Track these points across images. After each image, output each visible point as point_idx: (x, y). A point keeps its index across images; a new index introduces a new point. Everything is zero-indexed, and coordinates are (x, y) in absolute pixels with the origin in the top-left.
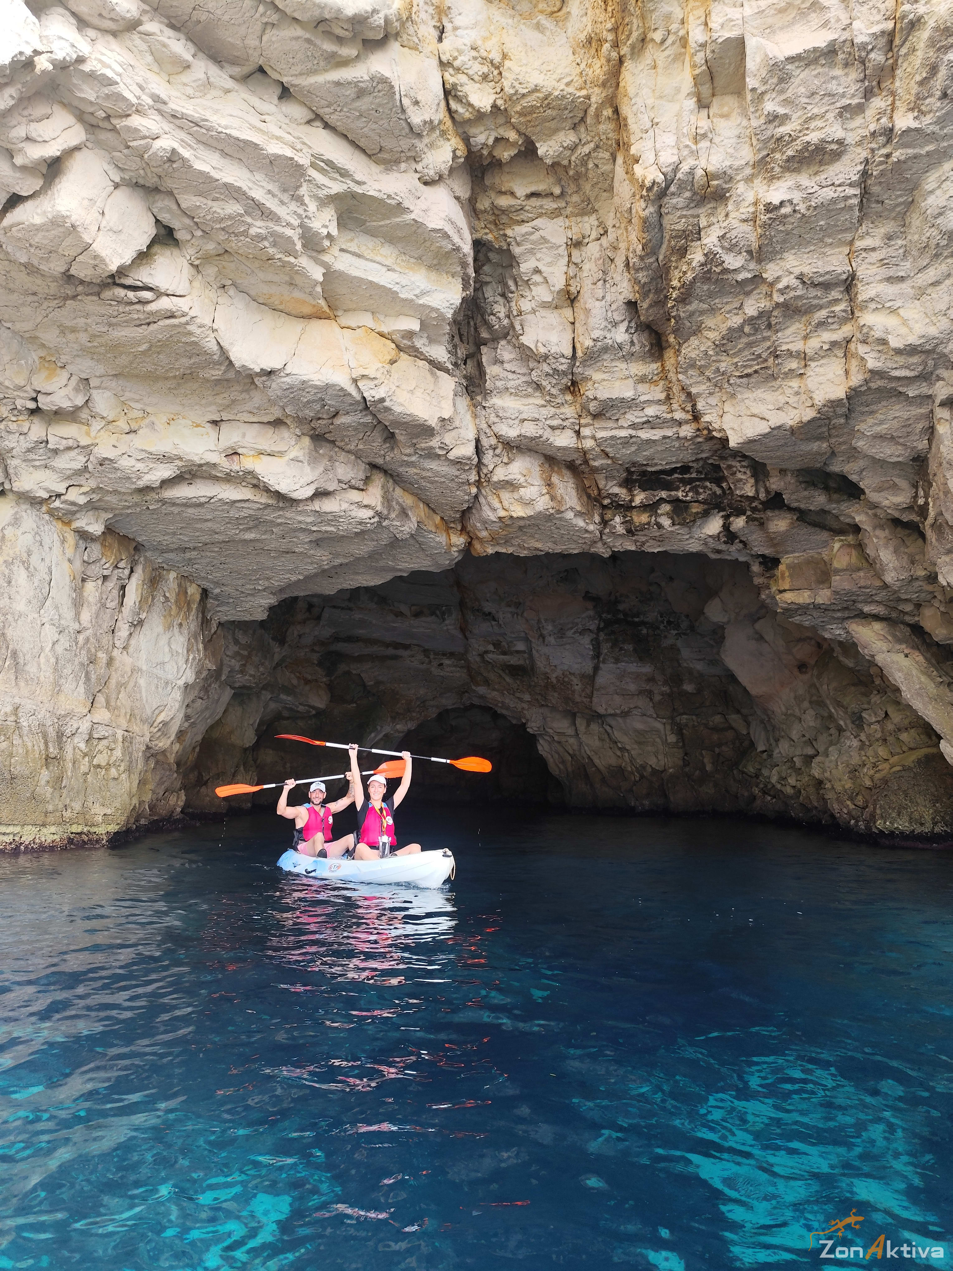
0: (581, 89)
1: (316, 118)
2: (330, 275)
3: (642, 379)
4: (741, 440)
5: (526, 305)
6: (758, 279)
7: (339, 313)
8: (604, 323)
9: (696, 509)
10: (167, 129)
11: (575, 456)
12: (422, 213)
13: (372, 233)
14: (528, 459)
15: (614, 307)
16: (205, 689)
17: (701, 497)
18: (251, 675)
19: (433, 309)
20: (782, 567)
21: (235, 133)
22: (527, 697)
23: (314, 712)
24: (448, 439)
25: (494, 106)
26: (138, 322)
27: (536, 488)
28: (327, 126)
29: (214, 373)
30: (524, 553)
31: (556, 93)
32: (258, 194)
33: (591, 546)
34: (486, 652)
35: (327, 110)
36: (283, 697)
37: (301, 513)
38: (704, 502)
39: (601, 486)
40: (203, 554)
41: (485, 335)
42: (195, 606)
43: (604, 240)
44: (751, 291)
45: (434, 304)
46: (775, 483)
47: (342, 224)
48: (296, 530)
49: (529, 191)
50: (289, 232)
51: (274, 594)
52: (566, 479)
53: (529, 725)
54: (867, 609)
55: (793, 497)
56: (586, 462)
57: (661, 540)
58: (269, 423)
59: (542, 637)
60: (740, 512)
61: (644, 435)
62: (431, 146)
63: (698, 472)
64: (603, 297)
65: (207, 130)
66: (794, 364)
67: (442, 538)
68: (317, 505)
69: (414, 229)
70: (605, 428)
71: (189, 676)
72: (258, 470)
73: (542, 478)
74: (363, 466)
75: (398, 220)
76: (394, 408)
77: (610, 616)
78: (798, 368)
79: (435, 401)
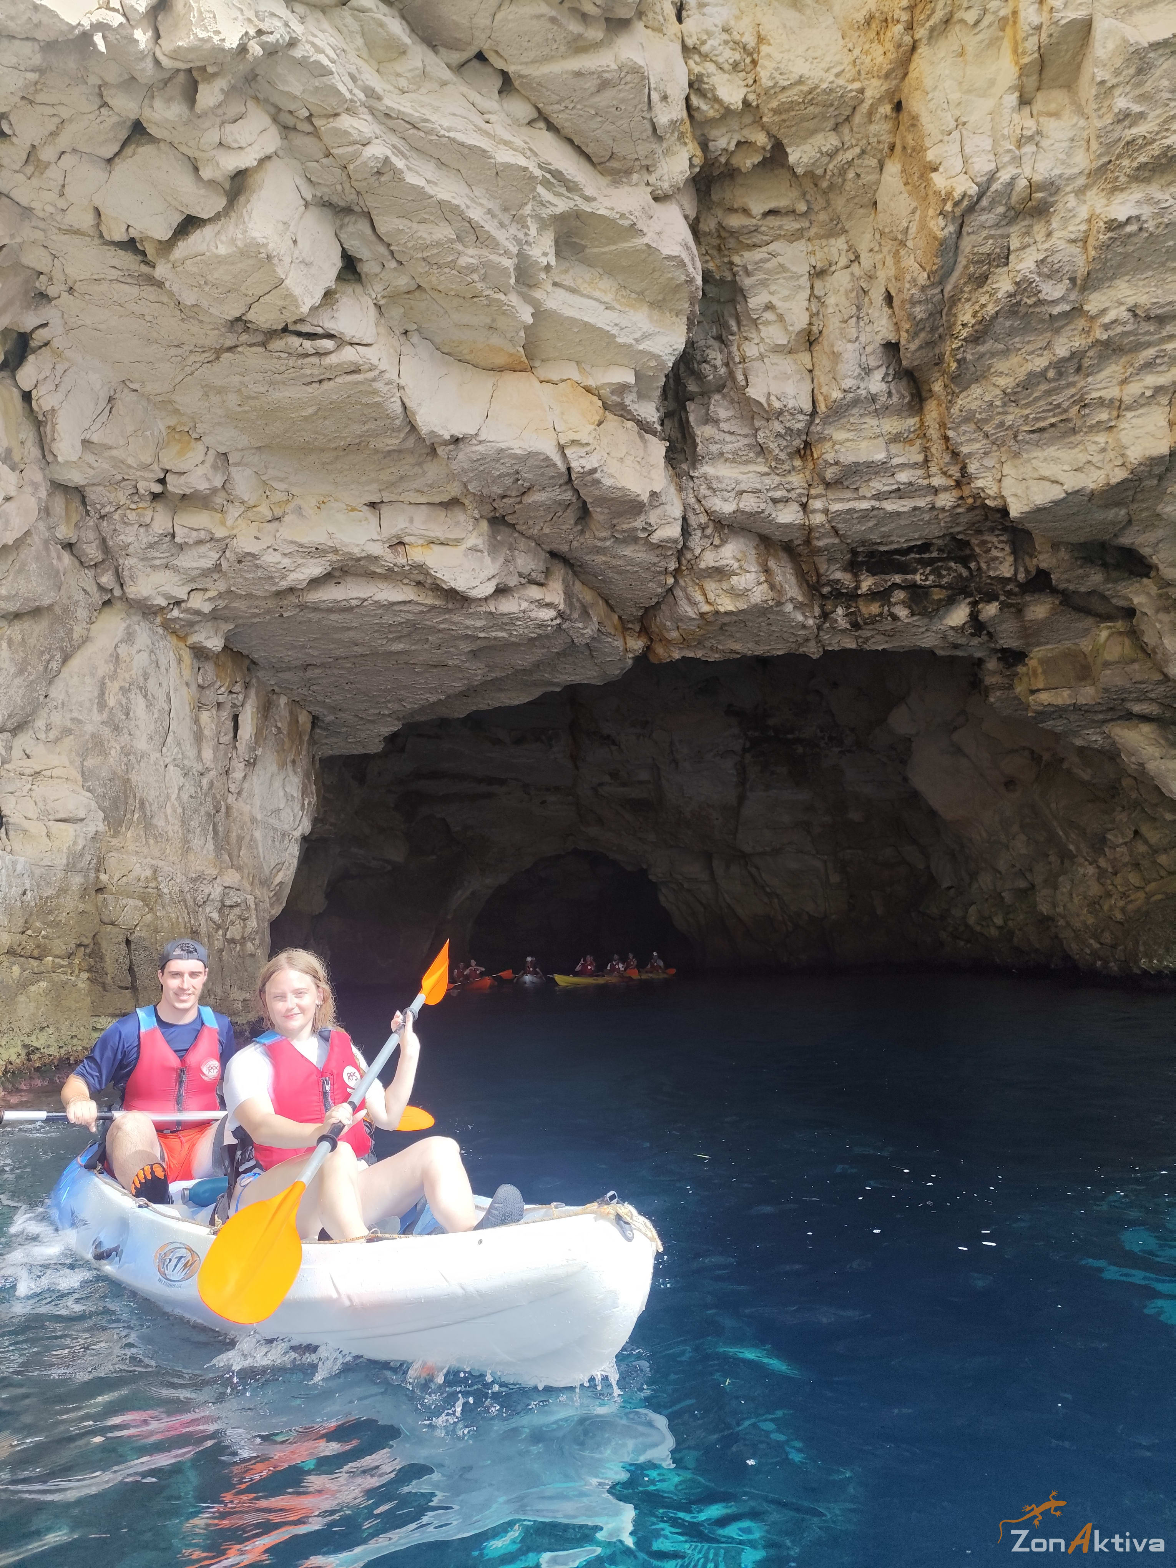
0: (854, 80)
1: (540, 118)
2: (539, 315)
3: (896, 438)
4: (1026, 509)
5: (751, 350)
6: (1078, 311)
7: (537, 364)
8: (858, 370)
9: (938, 595)
10: (378, 132)
12: (656, 237)
13: (589, 263)
14: (742, 540)
15: (869, 349)
17: (944, 581)
19: (653, 356)
20: (1033, 663)
21: (460, 137)
22: (651, 837)
23: (389, 868)
25: (746, 103)
26: (309, 380)
27: (753, 575)
28: (551, 127)
29: (389, 441)
30: (715, 657)
31: (823, 86)
32: (476, 214)
33: (800, 645)
34: (601, 784)
35: (556, 107)
36: (353, 850)
37: (473, 614)
38: (948, 587)
39: (822, 571)
40: (329, 671)
41: (692, 387)
42: (306, 738)
43: (855, 267)
44: (1062, 327)
45: (656, 350)
46: (1044, 560)
48: (458, 637)
49: (766, 208)
50: (504, 262)
51: (398, 719)
52: (783, 564)
53: (651, 871)
54: (1136, 708)
55: (1064, 577)
56: (808, 542)
57: (890, 635)
58: (441, 504)
59: (675, 762)
60: (991, 597)
61: (890, 506)
62: (666, 152)
63: (940, 550)
64: (857, 338)
65: (427, 133)
66: (1104, 415)
67: (619, 643)
68: (493, 606)
69: (644, 256)
70: (842, 500)
71: (305, 827)
72: (430, 563)
73: (758, 562)
74: (543, 555)
75: (626, 245)
76: (604, 481)
77: (756, 734)
78: (1109, 420)
79: (645, 471)
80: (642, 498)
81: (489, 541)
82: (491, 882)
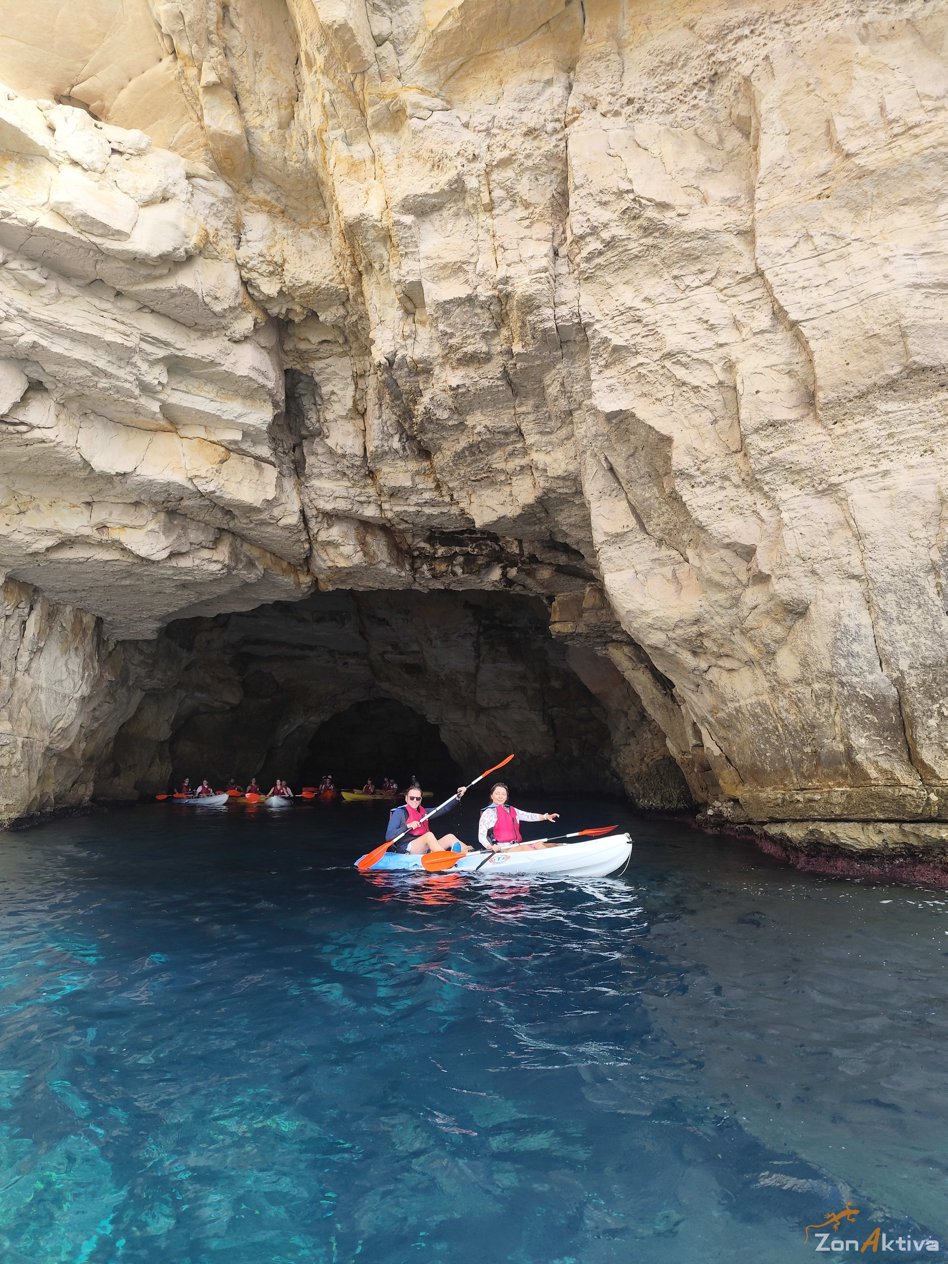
0: (341, 284)
1: (142, 308)
2: (165, 407)
3: (418, 473)
4: (482, 524)
5: (330, 416)
6: (462, 424)
7: (180, 427)
8: (382, 435)
9: (481, 561)
10: (29, 328)
11: (384, 522)
12: (231, 366)
13: (197, 377)
14: (345, 524)
15: (388, 423)
16: (111, 694)
17: (484, 552)
18: (158, 680)
19: (250, 425)
20: (555, 604)
21: (79, 329)
22: (423, 692)
23: (228, 708)
24: (276, 512)
25: (281, 292)
26: (18, 445)
27: (353, 546)
28: (153, 311)
29: (81, 474)
30: (361, 589)
31: (323, 286)
32: (101, 364)
33: (409, 585)
34: (385, 652)
35: (151, 304)
36: (198, 694)
37: (162, 568)
38: (487, 555)
39: (409, 543)
40: (90, 594)
41: (304, 432)
42: (90, 632)
45: (251, 422)
47: (170, 371)
48: (161, 579)
49: (320, 340)
50: (127, 385)
51: (158, 620)
52: (378, 538)
53: (427, 717)
54: (614, 637)
55: (543, 557)
56: (391, 526)
57: (460, 582)
58: (131, 504)
59: (430, 640)
60: (513, 564)
61: (427, 510)
62: (236, 318)
64: (380, 417)
65: (60, 327)
66: (503, 478)
67: (291, 579)
68: (173, 563)
69: (226, 375)
70: (400, 505)
71: (85, 690)
72: (123, 540)
73: (357, 539)
74: (212, 530)
75: (214, 370)
76: (225, 496)
77: (487, 622)
78: (506, 480)
79: (260, 488)
80: (255, 505)
81: (164, 525)
82: (315, 719)
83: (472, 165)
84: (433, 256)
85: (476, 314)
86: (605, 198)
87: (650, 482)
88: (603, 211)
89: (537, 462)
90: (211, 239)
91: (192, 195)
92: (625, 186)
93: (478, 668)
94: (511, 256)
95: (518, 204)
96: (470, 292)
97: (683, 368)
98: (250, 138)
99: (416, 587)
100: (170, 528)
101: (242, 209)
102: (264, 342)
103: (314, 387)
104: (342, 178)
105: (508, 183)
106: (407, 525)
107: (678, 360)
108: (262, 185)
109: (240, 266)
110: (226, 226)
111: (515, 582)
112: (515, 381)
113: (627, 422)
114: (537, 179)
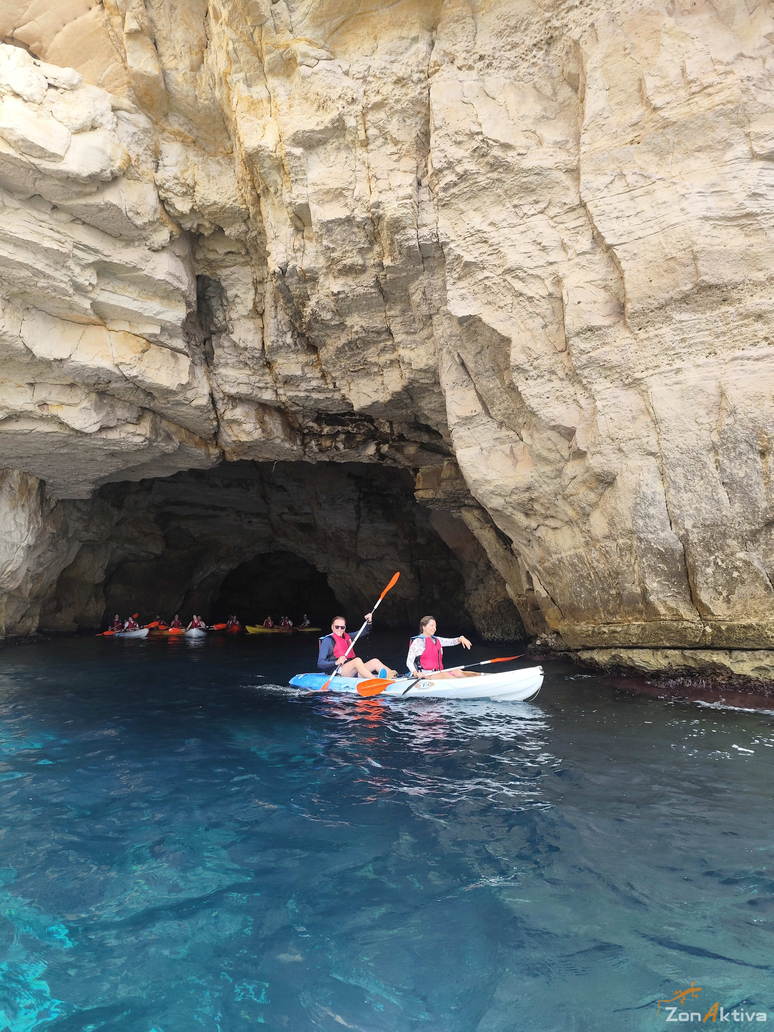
0: (243, 204)
1: (75, 220)
2: (95, 304)
3: (307, 364)
4: (359, 407)
5: (234, 315)
6: (342, 324)
7: (108, 321)
8: (277, 332)
9: (359, 438)
11: (279, 404)
12: (151, 271)
13: (122, 280)
14: (246, 406)
15: (282, 323)
16: (53, 544)
17: (362, 431)
18: (93, 533)
19: (167, 322)
20: (419, 475)
21: (21, 236)
22: (314, 546)
23: (153, 557)
24: (189, 395)
25: (192, 210)
27: (254, 424)
28: (84, 223)
29: (24, 359)
30: (261, 460)
31: (228, 206)
32: (39, 266)
33: (300, 458)
34: (283, 513)
35: (82, 216)
36: (127, 546)
37: (94, 439)
38: (364, 434)
39: (300, 422)
40: (34, 460)
41: (213, 329)
42: (34, 492)
45: (168, 319)
47: (100, 274)
48: (93, 449)
49: (226, 251)
50: (62, 285)
51: (92, 483)
52: (274, 418)
53: (317, 566)
54: (466, 502)
55: (409, 436)
56: (285, 408)
57: (342, 456)
58: (67, 385)
59: (320, 504)
60: (385, 442)
61: (315, 396)
62: (155, 231)
63: (360, 416)
64: (275, 317)
66: (376, 369)
67: (202, 450)
68: (103, 435)
69: (147, 279)
70: (292, 391)
71: (31, 540)
72: (60, 415)
73: (256, 418)
74: (136, 409)
75: (136, 274)
76: (146, 380)
77: (367, 490)
78: (379, 371)
79: (176, 374)
80: (171, 388)
81: (96, 404)
82: (225, 567)
83: (351, 107)
84: (318, 183)
85: (354, 233)
86: (459, 139)
87: (493, 375)
88: (457, 149)
89: (403, 357)
90: (133, 163)
91: (117, 125)
92: (476, 129)
93: (358, 527)
94: (382, 184)
95: (389, 141)
96: (348, 214)
97: (520, 282)
98: (166, 78)
99: (306, 459)
100: (100, 406)
101: (160, 139)
102: (178, 251)
103: (221, 291)
104: (243, 115)
105: (381, 123)
106: (298, 408)
107: (517, 275)
108: (177, 119)
109: (158, 187)
110: (146, 152)
111: (387, 457)
112: (385, 289)
113: (475, 325)
114: (405, 121)
